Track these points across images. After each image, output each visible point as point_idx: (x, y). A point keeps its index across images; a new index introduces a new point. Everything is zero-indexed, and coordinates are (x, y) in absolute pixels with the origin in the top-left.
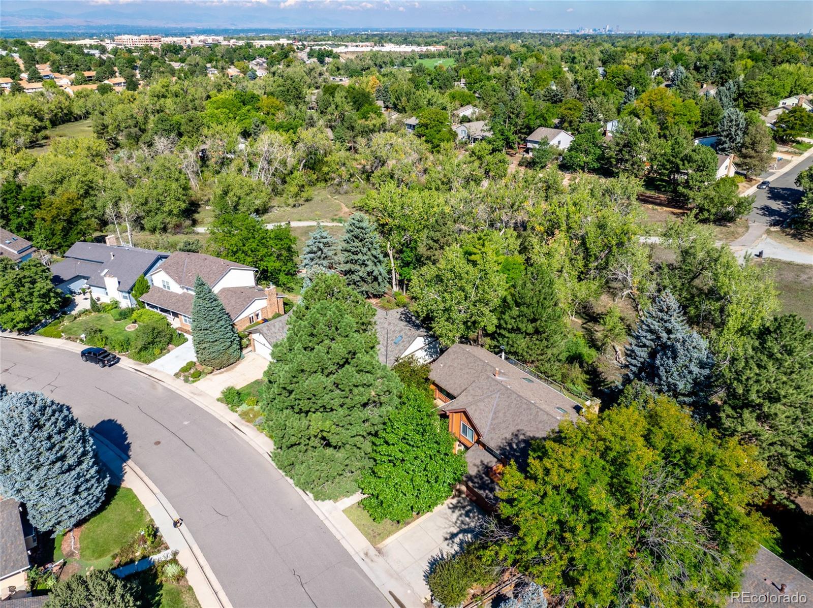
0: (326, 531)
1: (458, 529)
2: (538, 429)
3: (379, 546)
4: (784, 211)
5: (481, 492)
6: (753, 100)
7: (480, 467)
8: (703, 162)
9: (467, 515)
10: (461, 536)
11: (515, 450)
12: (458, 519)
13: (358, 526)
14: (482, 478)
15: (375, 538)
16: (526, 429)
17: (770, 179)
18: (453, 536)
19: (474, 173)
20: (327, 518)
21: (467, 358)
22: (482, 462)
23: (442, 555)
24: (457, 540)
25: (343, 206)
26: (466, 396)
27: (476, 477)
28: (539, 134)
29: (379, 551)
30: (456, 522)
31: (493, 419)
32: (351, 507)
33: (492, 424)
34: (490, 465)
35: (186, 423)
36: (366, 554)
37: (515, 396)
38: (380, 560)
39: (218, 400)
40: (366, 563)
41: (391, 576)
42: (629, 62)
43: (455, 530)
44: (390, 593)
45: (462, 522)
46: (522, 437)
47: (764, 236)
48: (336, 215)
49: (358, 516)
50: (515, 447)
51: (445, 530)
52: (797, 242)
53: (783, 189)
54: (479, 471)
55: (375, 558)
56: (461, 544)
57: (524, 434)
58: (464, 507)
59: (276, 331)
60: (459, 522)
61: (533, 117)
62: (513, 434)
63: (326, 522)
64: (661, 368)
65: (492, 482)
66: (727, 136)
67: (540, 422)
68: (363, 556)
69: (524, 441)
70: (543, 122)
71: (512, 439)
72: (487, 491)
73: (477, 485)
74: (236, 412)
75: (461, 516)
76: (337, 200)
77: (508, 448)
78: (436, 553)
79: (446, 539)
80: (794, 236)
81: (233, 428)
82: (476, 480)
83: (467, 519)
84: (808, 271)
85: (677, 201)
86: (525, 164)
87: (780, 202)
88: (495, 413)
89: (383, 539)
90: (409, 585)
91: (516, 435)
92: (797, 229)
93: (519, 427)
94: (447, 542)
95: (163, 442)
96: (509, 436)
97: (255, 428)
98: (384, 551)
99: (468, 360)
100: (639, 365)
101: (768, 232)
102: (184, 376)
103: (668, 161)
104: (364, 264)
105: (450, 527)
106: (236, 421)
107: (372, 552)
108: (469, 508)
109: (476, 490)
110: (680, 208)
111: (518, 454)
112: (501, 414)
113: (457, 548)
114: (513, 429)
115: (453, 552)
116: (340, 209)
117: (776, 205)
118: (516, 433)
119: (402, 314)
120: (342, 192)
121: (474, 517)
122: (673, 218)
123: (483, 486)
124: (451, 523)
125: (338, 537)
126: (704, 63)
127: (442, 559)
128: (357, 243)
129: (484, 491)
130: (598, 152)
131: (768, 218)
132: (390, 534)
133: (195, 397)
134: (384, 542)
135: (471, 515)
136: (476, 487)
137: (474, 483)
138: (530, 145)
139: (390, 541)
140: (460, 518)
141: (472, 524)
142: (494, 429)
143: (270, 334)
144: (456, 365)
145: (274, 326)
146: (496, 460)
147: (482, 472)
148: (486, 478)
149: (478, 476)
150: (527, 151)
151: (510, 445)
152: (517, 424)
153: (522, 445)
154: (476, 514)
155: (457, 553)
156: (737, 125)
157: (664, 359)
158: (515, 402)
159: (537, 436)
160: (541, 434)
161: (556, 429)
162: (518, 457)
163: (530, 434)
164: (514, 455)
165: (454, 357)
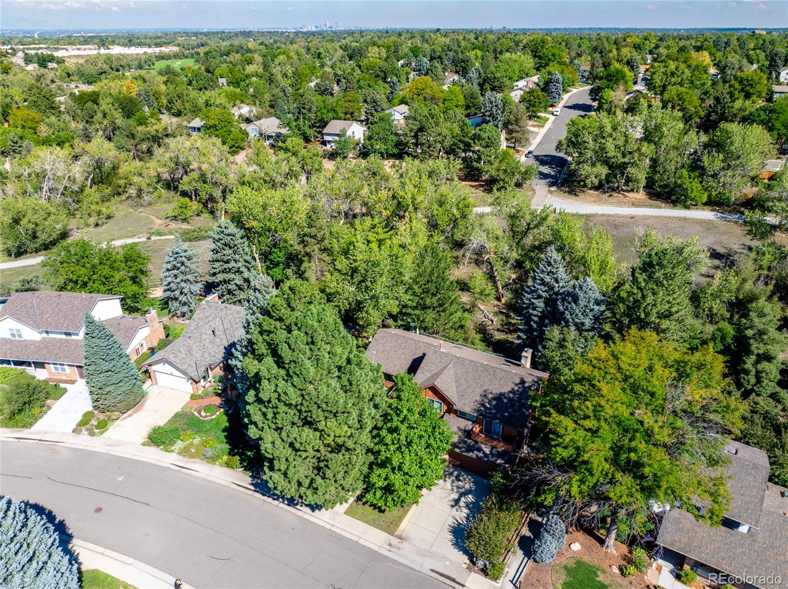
0: (340, 538)
1: (458, 494)
2: (501, 385)
3: (396, 533)
4: (553, 173)
5: (470, 454)
6: (496, 84)
7: (460, 433)
8: (489, 138)
9: (458, 480)
10: (463, 499)
11: (490, 409)
12: (452, 486)
13: (368, 522)
14: (465, 442)
15: (390, 528)
16: (491, 388)
17: (531, 148)
18: (457, 502)
19: (294, 169)
20: (333, 525)
21: (397, 340)
22: (458, 428)
23: (457, 521)
24: (462, 504)
25: (154, 218)
26: (423, 373)
27: (459, 443)
28: (334, 126)
29: (400, 537)
30: (453, 489)
31: (457, 387)
32: (351, 507)
33: (458, 392)
34: (467, 428)
35: (121, 479)
36: (390, 545)
37: (468, 362)
38: (405, 545)
39: (144, 444)
40: (396, 553)
41: (423, 555)
42: (373, 55)
43: (456, 496)
44: (432, 570)
45: (458, 487)
46: (490, 396)
47: (549, 196)
48: (151, 229)
49: (363, 513)
50: (488, 406)
51: (447, 499)
52: (573, 197)
53: (545, 156)
54: (460, 437)
55: (400, 545)
56: (467, 505)
57: (491, 393)
58: (451, 474)
59: (184, 356)
60: (454, 488)
61: (325, 111)
62: (481, 395)
63: (334, 529)
64: (567, 312)
65: (476, 442)
66: (490, 116)
67: (501, 379)
68: (388, 548)
69: (494, 399)
70: (335, 115)
71: (482, 400)
72: (475, 452)
73: (463, 449)
74: (173, 451)
75: (453, 482)
76: (143, 213)
77: (482, 409)
78: (451, 521)
79: (453, 506)
80: (570, 193)
81: (179, 468)
82: (460, 445)
83: (460, 483)
84: (591, 219)
85: (473, 176)
86: (327, 156)
87: (547, 167)
88: (456, 381)
89: (397, 526)
90: (444, 557)
91: (485, 396)
92: (569, 187)
93: (484, 388)
94: (454, 509)
95: (104, 507)
96: (479, 398)
97: (204, 462)
98: (404, 535)
99: (399, 341)
100: (539, 314)
101: (551, 192)
102: (87, 429)
103: (460, 141)
104: (238, 271)
105: (450, 495)
106: (178, 460)
107: (395, 541)
108: (456, 473)
109: (465, 454)
110: (476, 181)
111: (494, 411)
112: (463, 381)
113: (466, 511)
114: (480, 391)
115: (465, 515)
116: (152, 222)
117: (545, 169)
118: (483, 393)
120: (145, 204)
121: (465, 480)
122: (473, 189)
123: (470, 449)
124: (448, 491)
125: (355, 539)
126: (438, 54)
127: (459, 524)
128: (228, 251)
129: (473, 452)
130: (395, 138)
131: (545, 181)
132: (400, 519)
133: (113, 448)
134: (399, 528)
135: (461, 478)
136: (464, 452)
137: (460, 448)
138: (326, 138)
139: (404, 525)
140: (454, 484)
141: (467, 486)
142: (463, 396)
143: (179, 361)
144: (388, 349)
145: (180, 352)
146: (471, 423)
147: (463, 437)
148: (470, 441)
149: (461, 441)
150: (324, 143)
151: (483, 405)
152: (482, 386)
153: (494, 403)
154: (465, 476)
155: (468, 515)
156: (497, 106)
157: (566, 304)
158: (470, 367)
159: (503, 391)
160: (506, 389)
161: (518, 381)
162: (495, 414)
163: (497, 391)
164: (490, 413)
165: (384, 342)
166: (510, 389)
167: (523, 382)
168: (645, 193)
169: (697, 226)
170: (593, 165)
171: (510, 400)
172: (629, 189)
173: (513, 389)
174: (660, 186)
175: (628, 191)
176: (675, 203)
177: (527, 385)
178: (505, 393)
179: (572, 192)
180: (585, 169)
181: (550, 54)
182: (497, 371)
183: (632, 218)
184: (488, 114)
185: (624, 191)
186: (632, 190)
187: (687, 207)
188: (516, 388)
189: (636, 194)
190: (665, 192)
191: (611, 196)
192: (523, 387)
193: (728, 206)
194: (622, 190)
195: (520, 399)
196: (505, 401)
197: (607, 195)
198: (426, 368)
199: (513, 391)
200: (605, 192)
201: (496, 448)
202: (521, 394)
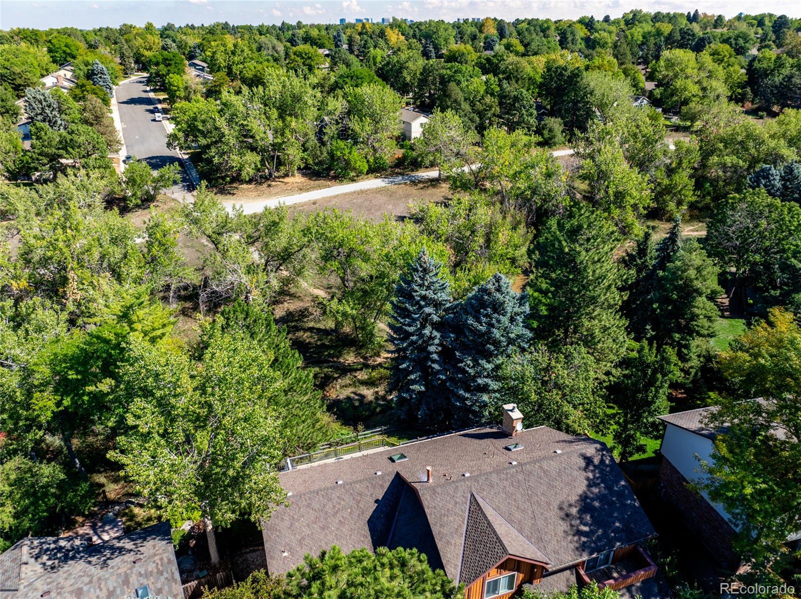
2: (568, 484)
11: (592, 532)
16: (562, 497)
17: (124, 154)
26: (448, 543)
31: (521, 531)
33: (530, 539)
46: (574, 511)
50: (586, 529)
57: (570, 505)
62: (563, 519)
67: (560, 475)
69: (582, 512)
71: (572, 525)
77: (584, 539)
91: (567, 515)
93: (555, 505)
96: (563, 526)
111: (600, 532)
112: (518, 515)
114: (554, 514)
118: (562, 514)
119: (37, 557)
131: (177, 187)
142: (540, 540)
151: (579, 533)
152: (548, 504)
153: (588, 518)
156: (49, 106)
157: (484, 319)
158: (506, 483)
159: (580, 492)
160: (581, 486)
161: (583, 464)
162: (605, 534)
163: (574, 498)
164: (599, 539)
165: (287, 523)
166: (586, 482)
167: (588, 460)
168: (300, 175)
169: (378, 196)
170: (241, 154)
171: (600, 497)
172: (281, 173)
173: (588, 479)
174: (316, 164)
175: (283, 177)
176: (339, 178)
177: (596, 461)
178: (585, 492)
179: (222, 192)
180: (235, 160)
181: (63, 45)
182: (545, 465)
183: (314, 203)
184: (40, 118)
185: (279, 177)
186: (286, 175)
187: (353, 180)
188: (591, 475)
189: (292, 178)
190: (324, 169)
191: (269, 186)
192: (595, 466)
193: (385, 170)
194: (275, 177)
195: (608, 487)
196: (597, 504)
197: (265, 185)
198: (445, 531)
199: (591, 484)
200: (261, 184)
201: (633, 585)
202: (603, 479)
